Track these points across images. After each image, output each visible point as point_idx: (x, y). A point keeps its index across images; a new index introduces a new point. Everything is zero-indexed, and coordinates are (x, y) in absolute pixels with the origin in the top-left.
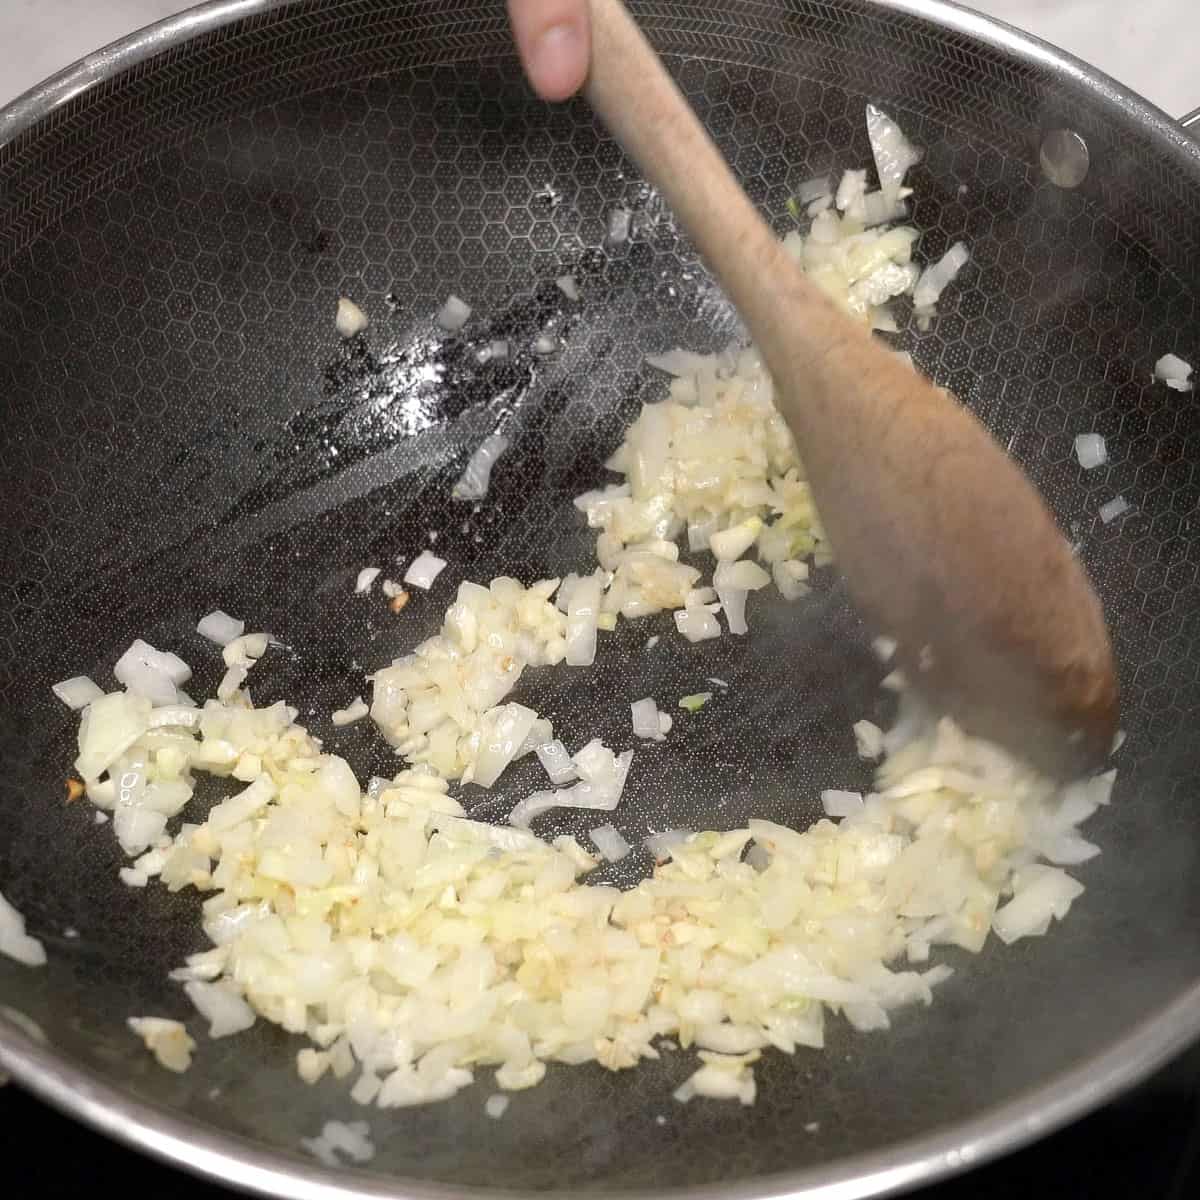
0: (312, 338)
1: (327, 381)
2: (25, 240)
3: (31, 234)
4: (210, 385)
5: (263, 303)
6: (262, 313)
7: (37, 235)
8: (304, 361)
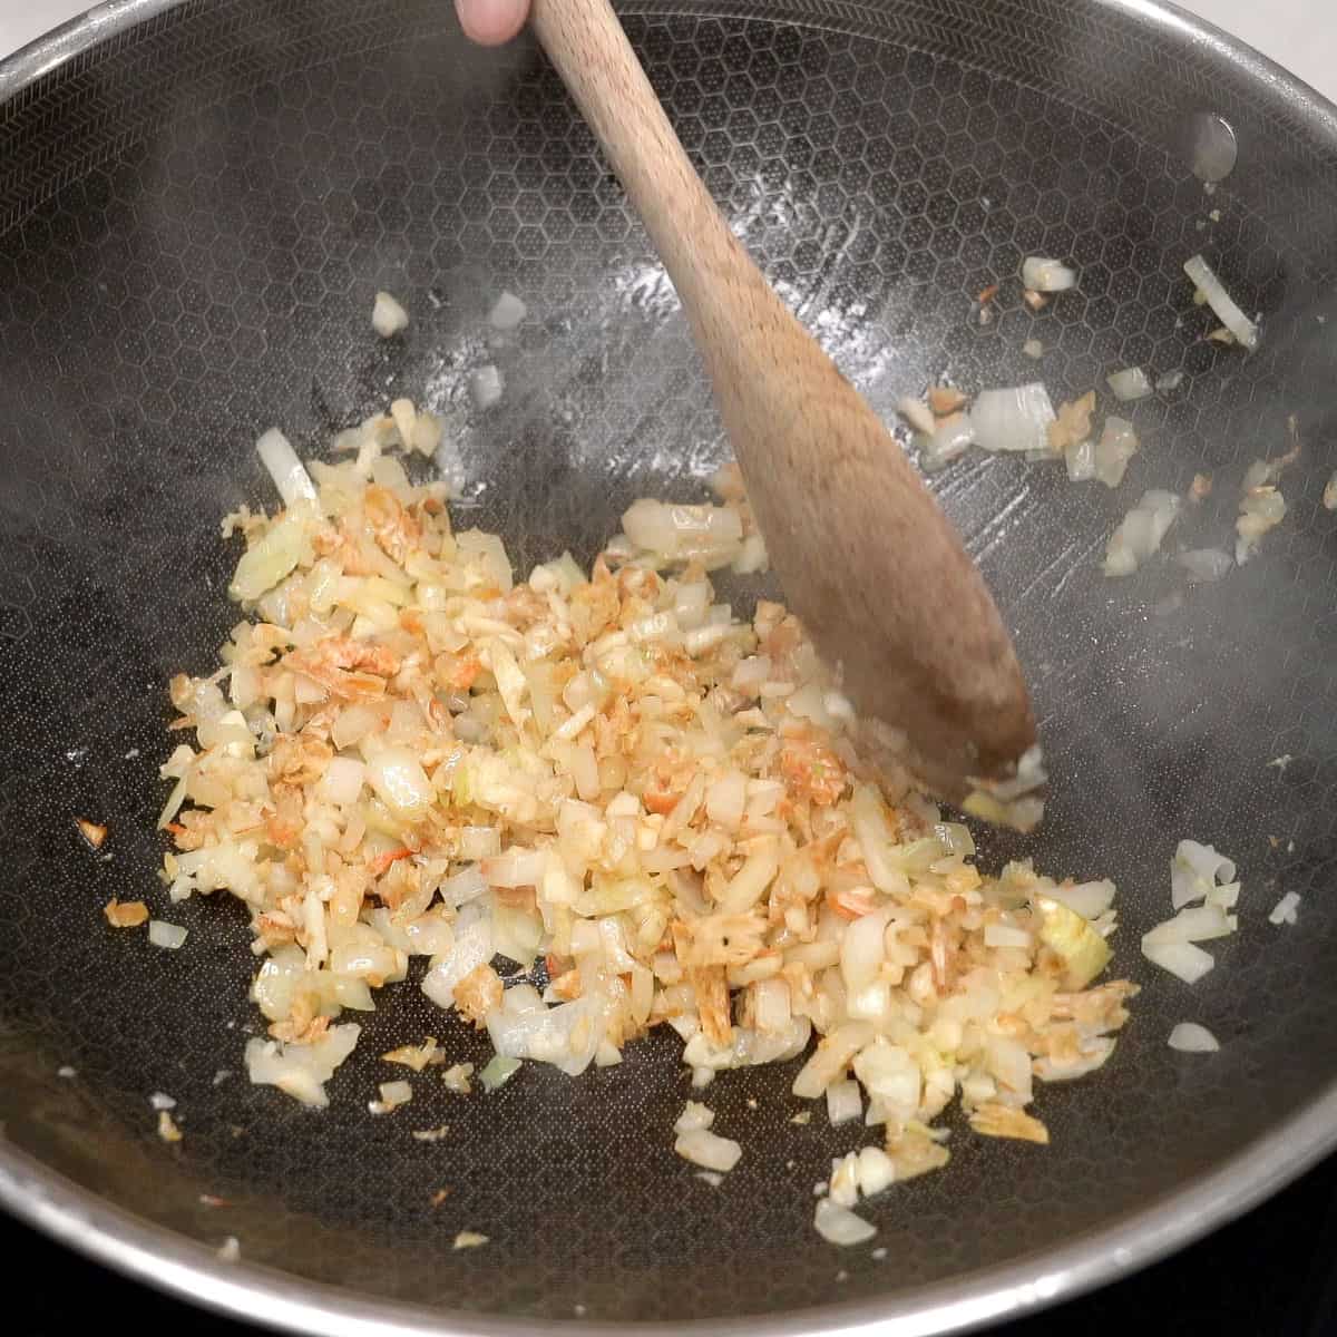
0: (344, 337)
1: (361, 385)
2: (15, 219)
3: (23, 211)
4: (225, 387)
5: (289, 295)
6: (288, 307)
7: (30, 213)
8: (334, 362)
